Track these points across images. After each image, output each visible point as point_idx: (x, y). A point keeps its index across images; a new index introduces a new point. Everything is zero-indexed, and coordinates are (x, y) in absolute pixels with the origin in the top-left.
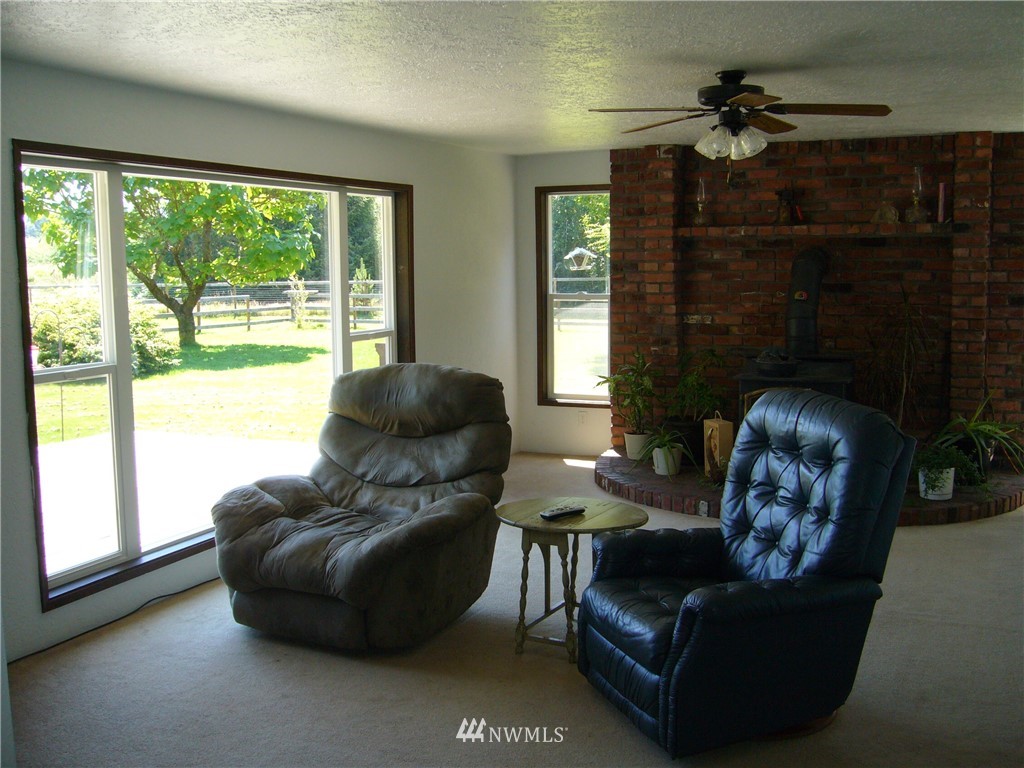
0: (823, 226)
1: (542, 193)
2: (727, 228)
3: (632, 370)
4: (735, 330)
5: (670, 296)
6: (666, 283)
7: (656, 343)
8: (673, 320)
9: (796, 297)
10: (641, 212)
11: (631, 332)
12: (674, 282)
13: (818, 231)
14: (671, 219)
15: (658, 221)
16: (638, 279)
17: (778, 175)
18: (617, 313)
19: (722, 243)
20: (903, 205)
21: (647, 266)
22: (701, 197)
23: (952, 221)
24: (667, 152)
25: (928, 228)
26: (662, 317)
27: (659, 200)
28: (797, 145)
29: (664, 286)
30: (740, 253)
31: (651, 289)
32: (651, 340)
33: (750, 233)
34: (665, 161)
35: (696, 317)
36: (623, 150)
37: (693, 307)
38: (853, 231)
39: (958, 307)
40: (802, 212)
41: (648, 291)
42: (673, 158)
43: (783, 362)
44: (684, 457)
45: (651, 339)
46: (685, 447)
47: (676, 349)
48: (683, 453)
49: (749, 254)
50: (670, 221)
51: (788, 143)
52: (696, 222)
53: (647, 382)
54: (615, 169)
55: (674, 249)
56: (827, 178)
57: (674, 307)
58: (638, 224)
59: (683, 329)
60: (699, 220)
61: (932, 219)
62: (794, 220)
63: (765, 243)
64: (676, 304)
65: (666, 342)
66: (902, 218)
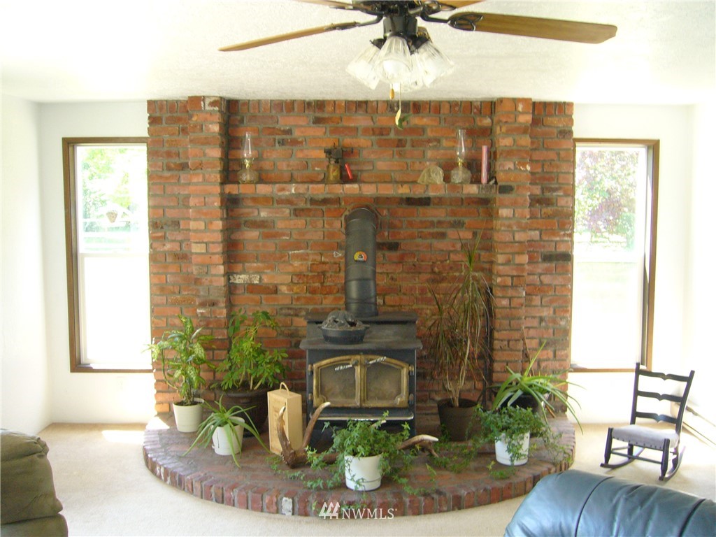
0: (374, 185)
1: (70, 144)
2: (277, 185)
3: (180, 336)
4: (284, 289)
5: (217, 256)
6: (213, 243)
7: (203, 305)
8: (222, 281)
9: (356, 257)
10: (183, 167)
11: (174, 293)
12: (222, 242)
13: (369, 190)
14: (218, 176)
15: (204, 177)
16: (179, 238)
17: (325, 133)
18: (158, 273)
19: (268, 201)
20: (448, 167)
21: (193, 225)
22: (247, 153)
23: (496, 183)
24: (213, 104)
25: (473, 189)
26: (209, 278)
27: (205, 155)
28: (343, 104)
29: (211, 245)
30: (288, 211)
31: (197, 249)
32: (197, 303)
33: (301, 191)
34: (211, 113)
35: (242, 276)
36: (161, 101)
37: (240, 266)
38: (404, 191)
39: (502, 264)
40: (351, 171)
41: (193, 251)
42: (219, 111)
43: (353, 329)
44: (247, 434)
45: (197, 301)
46: (247, 422)
47: (225, 311)
48: (245, 430)
49: (297, 212)
50: (217, 177)
51: (334, 101)
52: (244, 178)
53: (199, 351)
54: (153, 120)
55: (221, 207)
56: (373, 137)
57: (222, 268)
58: (179, 180)
59: (231, 289)
60: (246, 177)
61: (476, 180)
62: (344, 179)
63: (313, 201)
64: (224, 264)
65: (213, 304)
66: (447, 179)
